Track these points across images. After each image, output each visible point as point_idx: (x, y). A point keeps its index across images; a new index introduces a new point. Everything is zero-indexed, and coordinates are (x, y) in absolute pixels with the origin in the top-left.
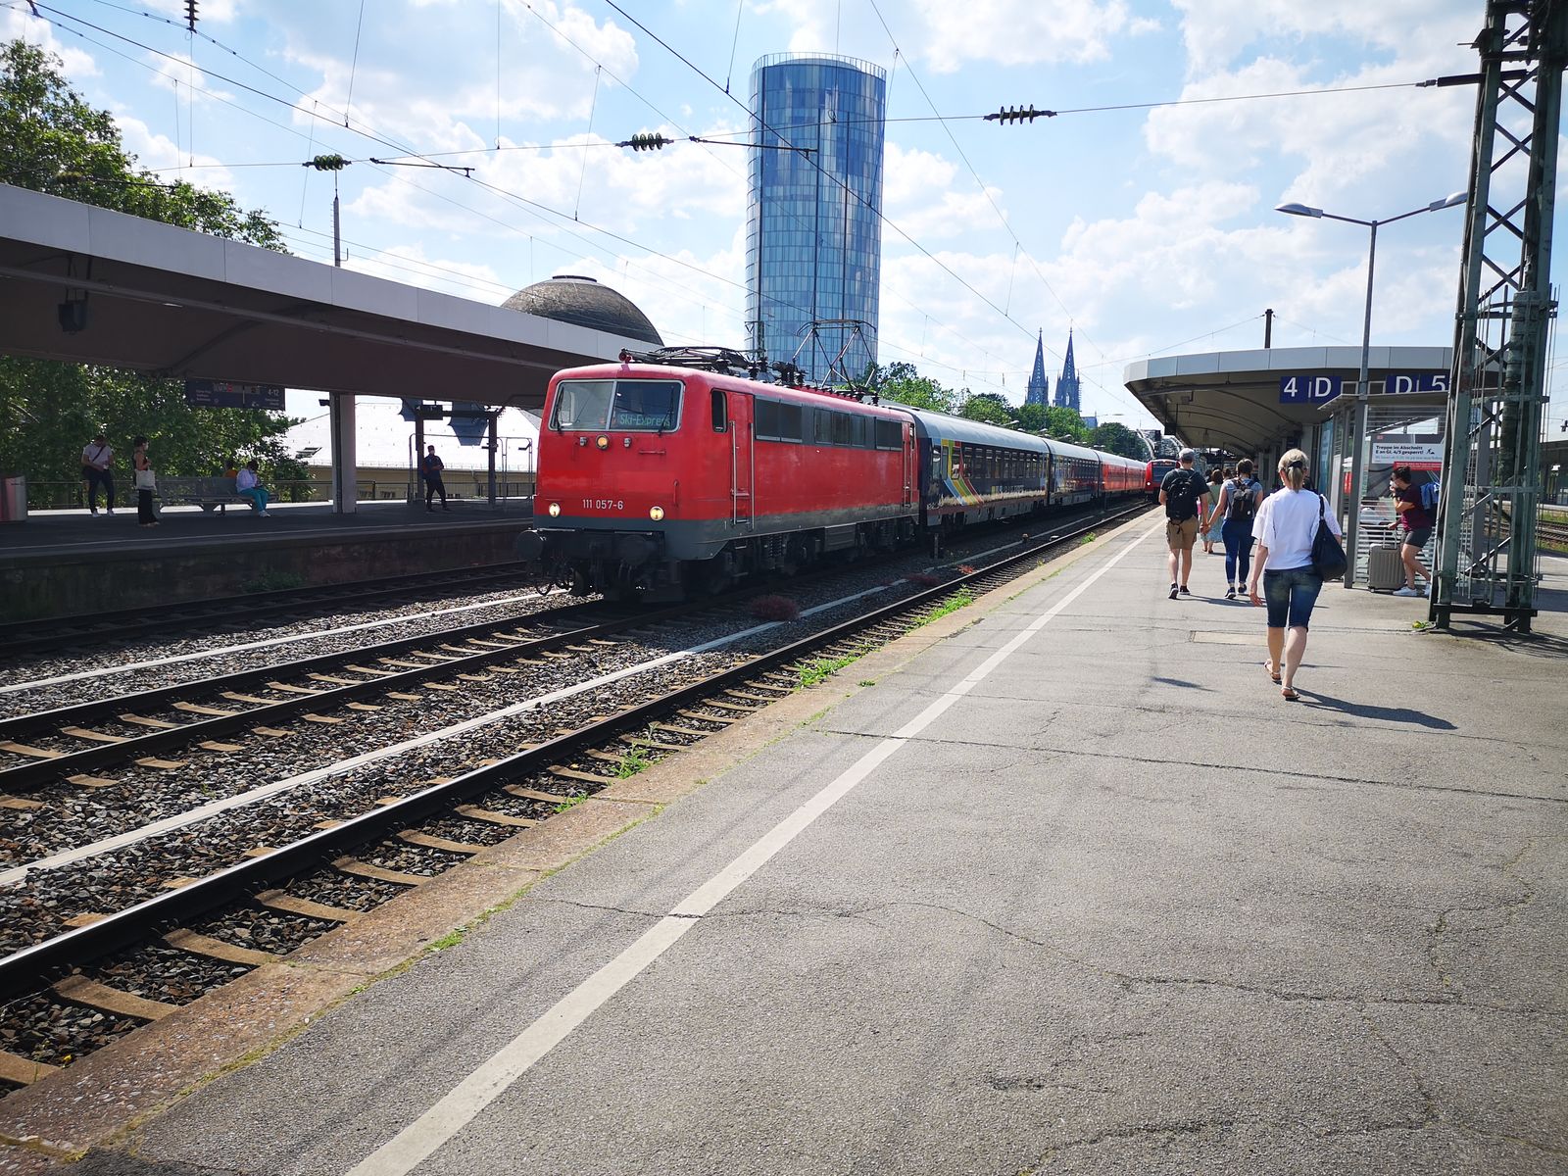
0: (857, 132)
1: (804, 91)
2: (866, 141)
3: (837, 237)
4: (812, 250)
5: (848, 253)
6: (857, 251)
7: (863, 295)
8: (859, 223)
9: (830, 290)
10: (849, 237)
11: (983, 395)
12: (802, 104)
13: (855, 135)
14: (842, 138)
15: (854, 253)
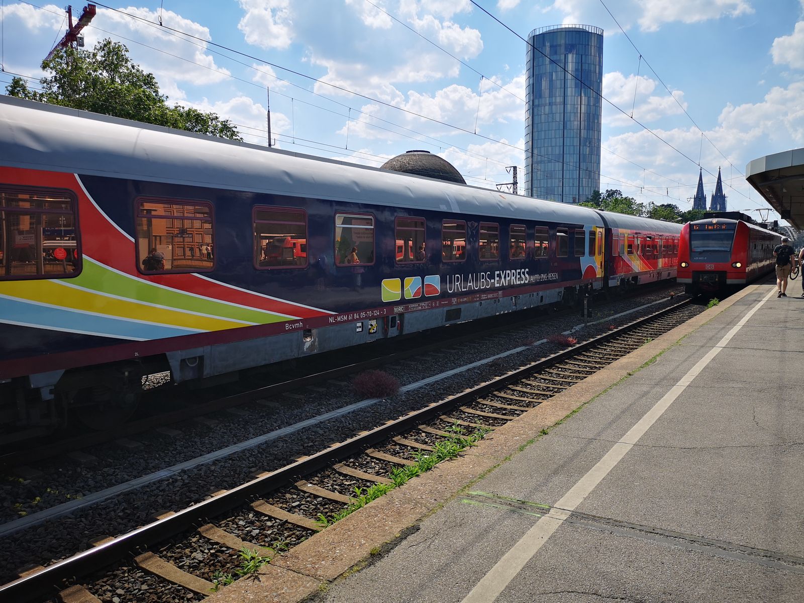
0: (587, 65)
1: (556, 46)
2: (592, 69)
3: (576, 123)
4: (561, 132)
5: (582, 131)
6: (587, 130)
7: (591, 153)
8: (588, 114)
9: (572, 152)
10: (582, 123)
11: (663, 205)
12: (556, 53)
13: (585, 67)
14: (578, 69)
15: (586, 131)
